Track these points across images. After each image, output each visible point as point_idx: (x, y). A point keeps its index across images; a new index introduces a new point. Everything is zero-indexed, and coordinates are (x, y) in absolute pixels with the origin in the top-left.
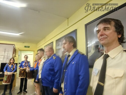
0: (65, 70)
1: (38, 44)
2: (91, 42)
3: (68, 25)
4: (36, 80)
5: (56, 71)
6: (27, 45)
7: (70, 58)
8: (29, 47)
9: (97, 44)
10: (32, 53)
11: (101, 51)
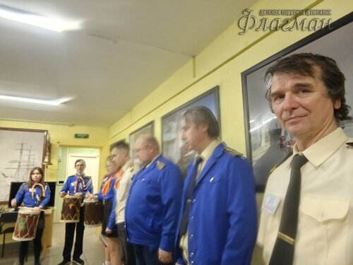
0: (189, 201)
1: (111, 128)
2: (259, 119)
3: (194, 76)
4: (107, 230)
5: (165, 202)
6: (81, 130)
7: (202, 167)
8: (87, 137)
9: (276, 125)
10: (96, 153)
11: (288, 146)
